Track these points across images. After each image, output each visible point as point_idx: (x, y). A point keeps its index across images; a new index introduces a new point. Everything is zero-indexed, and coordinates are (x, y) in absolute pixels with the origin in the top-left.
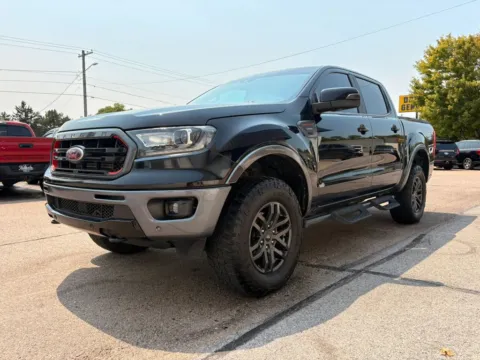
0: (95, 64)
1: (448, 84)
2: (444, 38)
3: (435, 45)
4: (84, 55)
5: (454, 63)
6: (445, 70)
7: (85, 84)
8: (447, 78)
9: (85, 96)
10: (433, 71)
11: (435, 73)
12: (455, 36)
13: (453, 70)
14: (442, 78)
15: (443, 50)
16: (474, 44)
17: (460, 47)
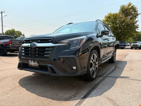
0: (6, 16)
1: (110, 26)
2: (110, 13)
3: (107, 15)
4: (2, 13)
5: (112, 20)
6: (110, 22)
7: (2, 22)
8: (110, 24)
9: (2, 26)
10: (107, 22)
11: (107, 23)
12: (112, 13)
13: (112, 22)
14: (109, 24)
15: (109, 16)
16: (117, 15)
17: (113, 16)
